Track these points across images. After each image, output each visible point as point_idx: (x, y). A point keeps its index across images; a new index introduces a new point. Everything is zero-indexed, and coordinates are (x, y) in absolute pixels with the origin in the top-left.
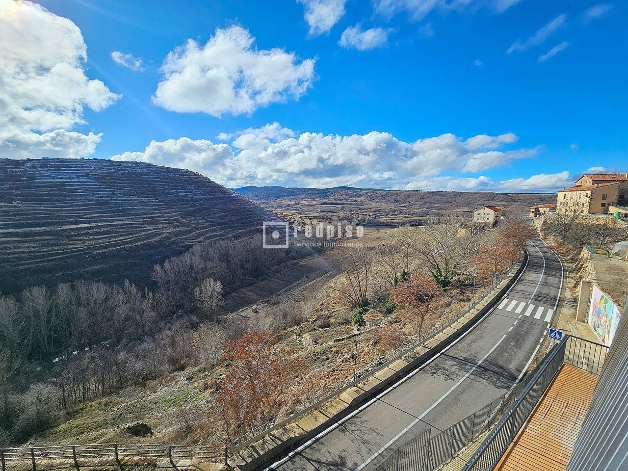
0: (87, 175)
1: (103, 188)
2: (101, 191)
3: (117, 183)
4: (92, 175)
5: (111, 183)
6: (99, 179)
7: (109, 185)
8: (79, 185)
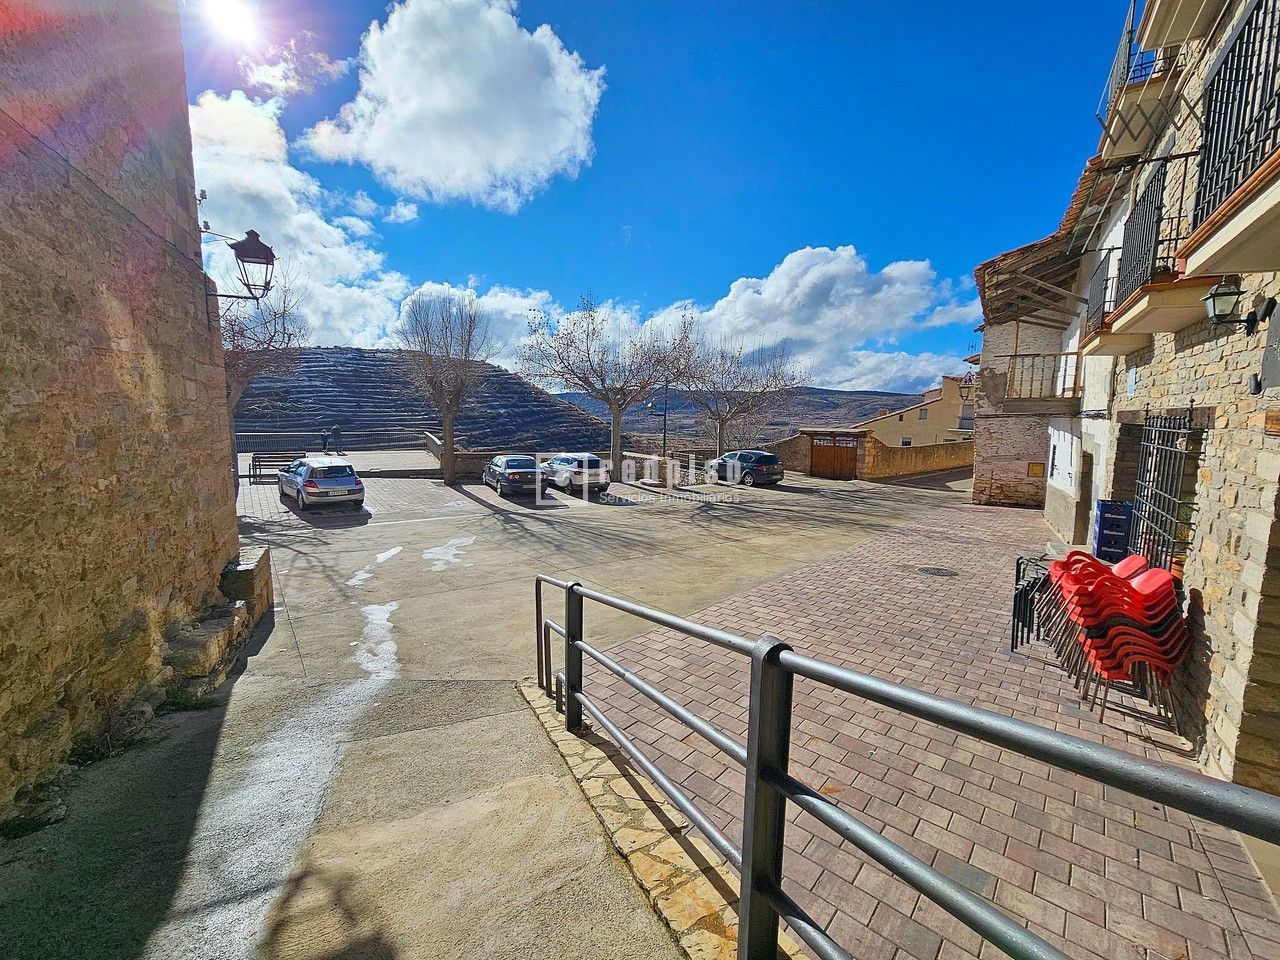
0: (323, 375)
1: (344, 396)
2: (342, 401)
3: (364, 387)
4: (331, 374)
5: (357, 387)
6: (340, 381)
7: (353, 392)
8: (308, 392)
